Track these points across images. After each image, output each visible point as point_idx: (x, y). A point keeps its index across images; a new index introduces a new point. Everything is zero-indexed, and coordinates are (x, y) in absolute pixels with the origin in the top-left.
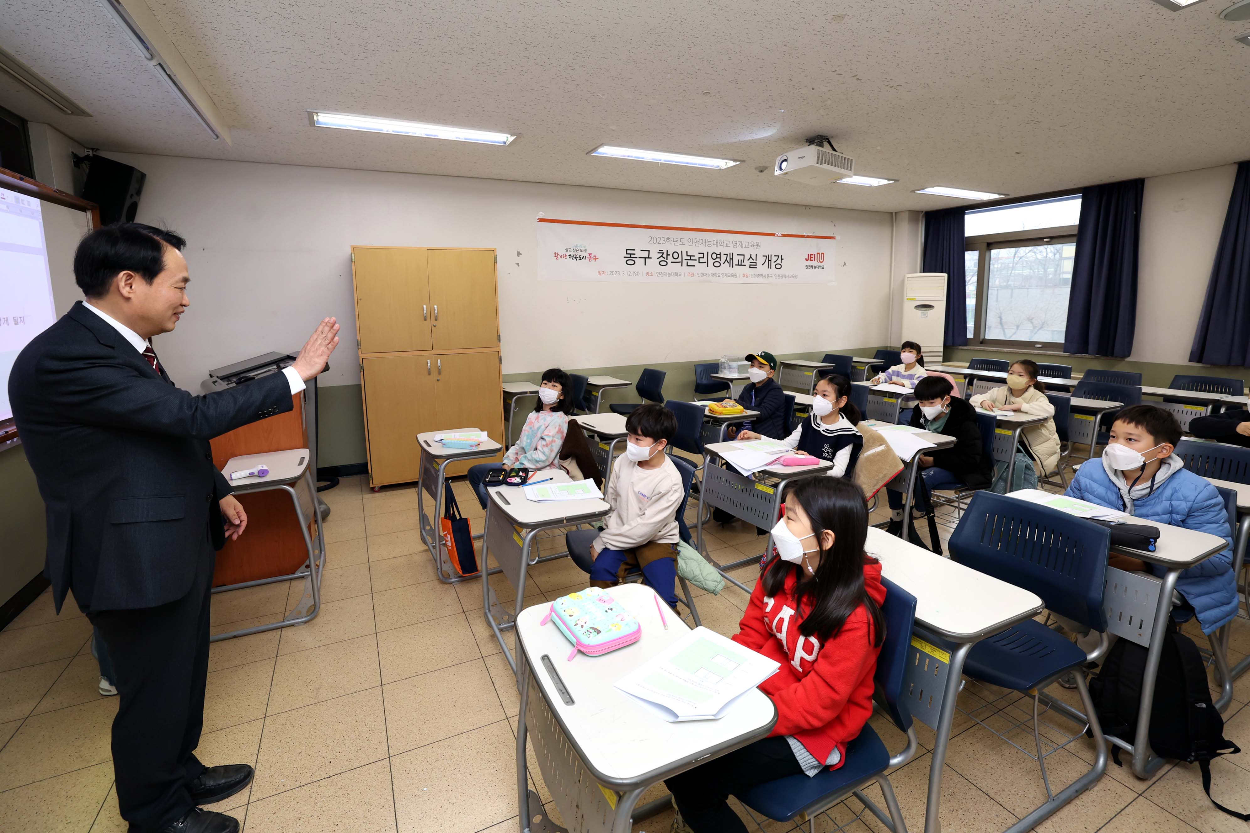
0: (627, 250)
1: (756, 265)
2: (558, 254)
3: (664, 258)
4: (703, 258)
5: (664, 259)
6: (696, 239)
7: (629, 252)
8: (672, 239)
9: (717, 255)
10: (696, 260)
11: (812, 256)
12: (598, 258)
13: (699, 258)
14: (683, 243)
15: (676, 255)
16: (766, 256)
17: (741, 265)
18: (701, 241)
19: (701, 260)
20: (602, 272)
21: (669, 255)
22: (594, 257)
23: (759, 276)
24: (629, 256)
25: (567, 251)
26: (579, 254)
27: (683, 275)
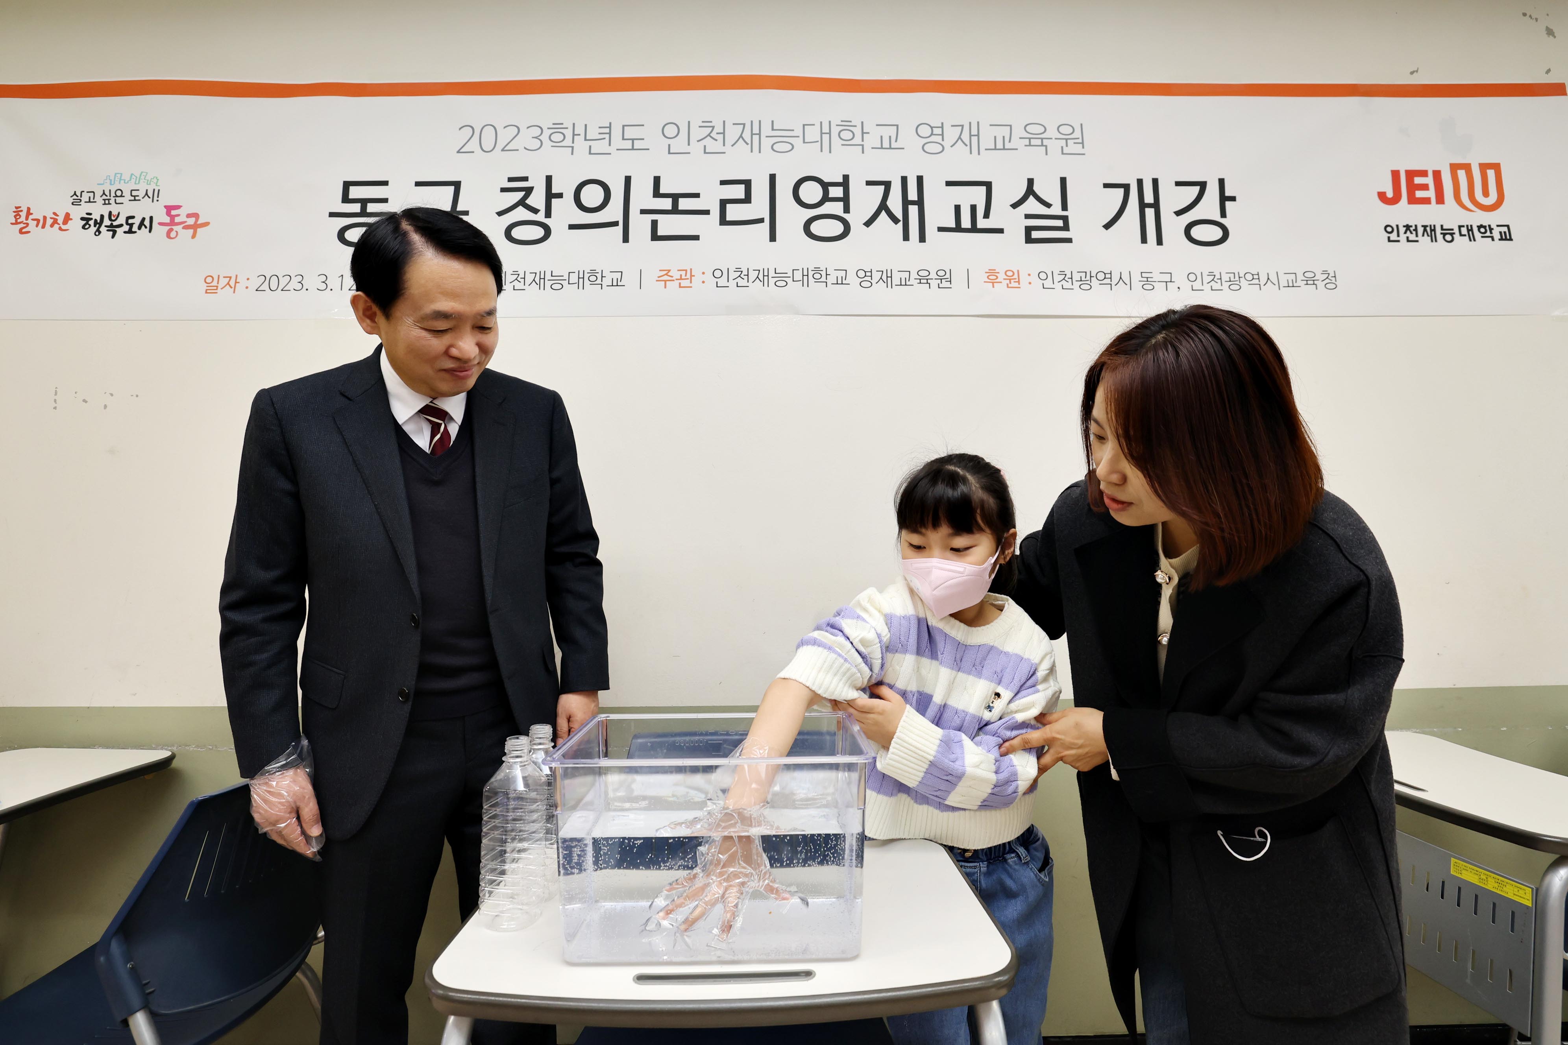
0: (347, 185)
1: (1066, 227)
2: (29, 213)
3: (535, 211)
4: (747, 199)
5: (531, 216)
6: (707, 124)
7: (355, 192)
8: (580, 130)
9: (825, 186)
10: (707, 212)
11: (1418, 180)
12: (206, 224)
13: (724, 203)
14: (637, 144)
15: (592, 196)
16: (1126, 187)
17: (974, 229)
18: (733, 133)
19: (734, 212)
20: (223, 282)
21: (560, 196)
22: (191, 221)
23: (1086, 280)
24: (356, 208)
25: (77, 202)
26: (125, 209)
27: (631, 279)
